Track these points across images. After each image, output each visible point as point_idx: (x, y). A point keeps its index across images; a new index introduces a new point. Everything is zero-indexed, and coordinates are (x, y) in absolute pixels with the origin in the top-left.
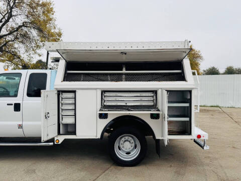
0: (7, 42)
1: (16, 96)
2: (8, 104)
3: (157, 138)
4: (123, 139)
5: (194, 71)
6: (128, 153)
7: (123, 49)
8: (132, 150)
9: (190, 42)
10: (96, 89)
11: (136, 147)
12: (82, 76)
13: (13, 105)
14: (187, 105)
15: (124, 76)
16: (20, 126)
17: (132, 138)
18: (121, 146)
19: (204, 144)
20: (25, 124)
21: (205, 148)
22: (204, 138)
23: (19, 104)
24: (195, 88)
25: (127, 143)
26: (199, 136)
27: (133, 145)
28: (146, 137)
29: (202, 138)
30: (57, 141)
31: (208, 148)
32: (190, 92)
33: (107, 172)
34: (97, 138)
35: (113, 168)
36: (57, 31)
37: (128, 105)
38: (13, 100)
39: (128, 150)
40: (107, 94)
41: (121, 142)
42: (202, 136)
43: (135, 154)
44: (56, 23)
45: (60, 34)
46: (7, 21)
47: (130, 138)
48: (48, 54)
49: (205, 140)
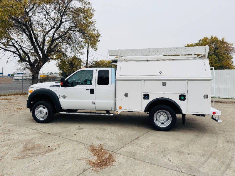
0: (57, 44)
1: (91, 84)
2: (87, 89)
3: (183, 113)
4: (159, 114)
6: (163, 123)
8: (166, 121)
11: (168, 119)
13: (90, 90)
16: (94, 103)
17: (166, 113)
18: (158, 119)
19: (218, 118)
20: (96, 102)
21: (218, 121)
22: (218, 114)
23: (93, 89)
25: (162, 116)
26: (214, 113)
27: (166, 118)
28: (177, 115)
30: (117, 112)
31: (221, 122)
33: (149, 132)
36: (96, 32)
38: (90, 87)
39: (162, 121)
41: (158, 116)
42: (216, 113)
43: (167, 124)
44: (95, 26)
45: (98, 36)
46: (59, 27)
47: (164, 114)
48: (88, 52)
49: (219, 116)
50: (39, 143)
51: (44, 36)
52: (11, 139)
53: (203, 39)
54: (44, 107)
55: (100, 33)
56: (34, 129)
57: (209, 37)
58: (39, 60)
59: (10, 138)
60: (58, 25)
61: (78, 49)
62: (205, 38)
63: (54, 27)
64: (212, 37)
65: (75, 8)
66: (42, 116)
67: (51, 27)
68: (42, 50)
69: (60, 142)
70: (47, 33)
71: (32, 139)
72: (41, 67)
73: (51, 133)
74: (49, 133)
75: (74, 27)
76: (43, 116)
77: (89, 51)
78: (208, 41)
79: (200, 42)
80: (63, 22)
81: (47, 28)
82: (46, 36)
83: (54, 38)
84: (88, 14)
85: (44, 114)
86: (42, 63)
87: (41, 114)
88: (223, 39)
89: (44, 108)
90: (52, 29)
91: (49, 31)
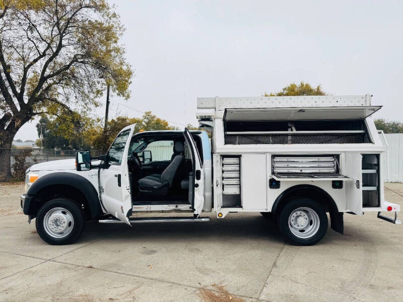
0: (49, 86)
3: (339, 211)
5: (380, 131)
6: (302, 231)
7: (302, 106)
8: (307, 227)
9: (372, 96)
10: (264, 153)
11: (311, 223)
12: (237, 137)
14: (374, 171)
15: (290, 138)
17: (307, 212)
18: (292, 223)
19: (396, 218)
21: (396, 222)
22: (395, 210)
24: (385, 152)
25: (301, 219)
26: (390, 209)
27: (307, 221)
29: (393, 210)
30: (220, 215)
31: (400, 223)
32: (378, 156)
34: (268, 211)
35: (287, 247)
36: (125, 68)
37: (303, 172)
39: (301, 228)
40: (277, 159)
41: (292, 218)
42: (393, 208)
43: (312, 231)
44: (124, 56)
45: (129, 74)
46: (56, 54)
47: (303, 213)
48: (108, 103)
49: (397, 213)
50: (81, 292)
51: (26, 70)
52: (11, 289)
53: (289, 87)
54: (64, 210)
55: (132, 69)
56: (49, 260)
57: (298, 84)
58: (13, 115)
59: (6, 287)
60: (55, 50)
61: (92, 96)
62: (292, 85)
63: (44, 55)
64: (302, 85)
65: (87, 22)
66: (61, 229)
67: (40, 54)
68: (20, 97)
69: (129, 287)
70: (31, 64)
71: (60, 284)
72: (18, 128)
73: (95, 266)
74: (91, 267)
75: (82, 56)
76: (63, 229)
77: (109, 101)
78: (296, 89)
79: (285, 91)
80: (64, 46)
81: (32, 54)
82: (29, 70)
83: (45, 75)
84: (108, 34)
85: (66, 225)
86: (20, 121)
87: (58, 225)
88: (318, 87)
89: (64, 213)
90: (41, 57)
91: (35, 61)
